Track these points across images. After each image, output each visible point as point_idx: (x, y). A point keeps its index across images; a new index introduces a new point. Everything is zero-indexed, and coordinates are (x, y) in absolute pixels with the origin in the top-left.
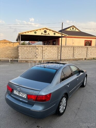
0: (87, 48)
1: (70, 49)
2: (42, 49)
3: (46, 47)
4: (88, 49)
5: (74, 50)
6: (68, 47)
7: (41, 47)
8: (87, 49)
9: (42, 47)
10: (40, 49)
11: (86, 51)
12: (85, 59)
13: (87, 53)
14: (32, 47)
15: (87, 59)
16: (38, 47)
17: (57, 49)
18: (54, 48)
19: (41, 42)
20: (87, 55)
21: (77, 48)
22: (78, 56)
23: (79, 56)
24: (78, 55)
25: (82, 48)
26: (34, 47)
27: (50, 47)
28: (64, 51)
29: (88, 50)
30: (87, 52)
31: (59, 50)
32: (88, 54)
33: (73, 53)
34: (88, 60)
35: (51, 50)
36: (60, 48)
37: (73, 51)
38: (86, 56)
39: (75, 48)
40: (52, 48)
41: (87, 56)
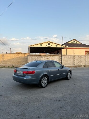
0: (86, 57)
1: (70, 57)
2: (45, 57)
3: (49, 56)
4: (87, 58)
5: (74, 58)
6: (68, 56)
8: (86, 58)
11: (85, 60)
12: (85, 67)
13: (86, 61)
14: (38, 56)
15: (86, 66)
16: (42, 56)
17: (59, 57)
18: (55, 56)
19: (48, 54)
20: (87, 63)
21: (76, 56)
22: (78, 64)
23: (79, 64)
24: (77, 63)
25: (81, 57)
27: (52, 56)
28: (65, 60)
29: (87, 59)
30: (86, 60)
32: (87, 62)
33: (72, 61)
34: (87, 67)
35: (53, 58)
37: (72, 60)
38: (85, 64)
39: (74, 56)
40: (54, 56)
41: (87, 64)
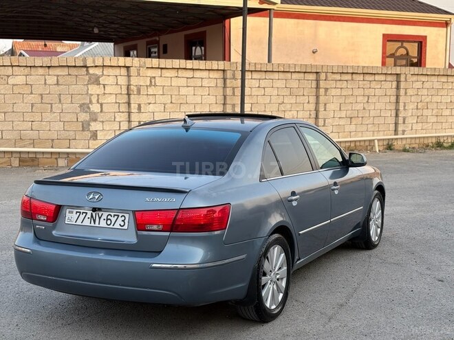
0: (398, 82)
1: (294, 84)
2: (123, 81)
3: (150, 73)
4: (402, 85)
5: (322, 91)
6: (281, 75)
7: (117, 71)
8: (398, 88)
9: (124, 71)
10: (111, 80)
11: (393, 99)
12: (389, 147)
13: (397, 110)
14: (65, 71)
15: (398, 145)
16: (98, 72)
17: (220, 83)
18: (198, 74)
20: (401, 120)
21: (338, 77)
22: (347, 128)
23: (353, 128)
24: (342, 122)
25: (368, 78)
26: (74, 71)
27: (173, 73)
28: (261, 100)
29: (402, 92)
30: (397, 102)
31: (229, 91)
32: (401, 115)
33: (312, 107)
34: (405, 150)
36: (234, 78)
37: (313, 99)
38: (392, 127)
39: (323, 76)
41: (400, 128)
